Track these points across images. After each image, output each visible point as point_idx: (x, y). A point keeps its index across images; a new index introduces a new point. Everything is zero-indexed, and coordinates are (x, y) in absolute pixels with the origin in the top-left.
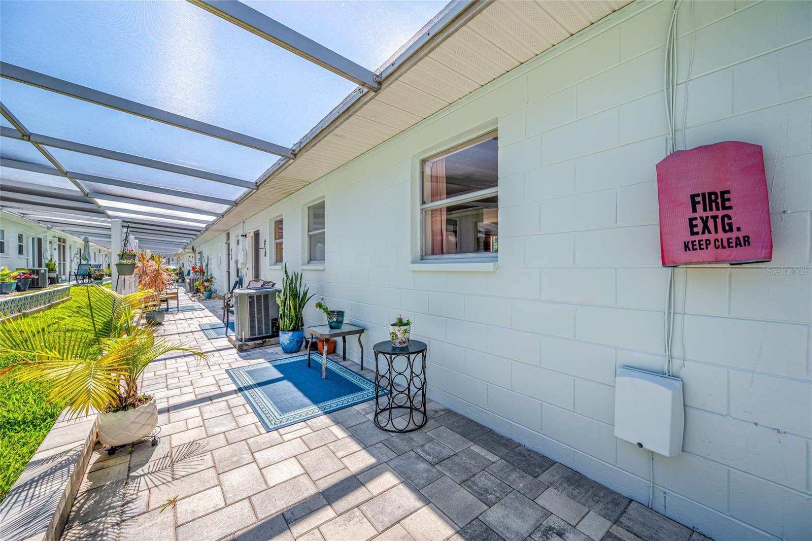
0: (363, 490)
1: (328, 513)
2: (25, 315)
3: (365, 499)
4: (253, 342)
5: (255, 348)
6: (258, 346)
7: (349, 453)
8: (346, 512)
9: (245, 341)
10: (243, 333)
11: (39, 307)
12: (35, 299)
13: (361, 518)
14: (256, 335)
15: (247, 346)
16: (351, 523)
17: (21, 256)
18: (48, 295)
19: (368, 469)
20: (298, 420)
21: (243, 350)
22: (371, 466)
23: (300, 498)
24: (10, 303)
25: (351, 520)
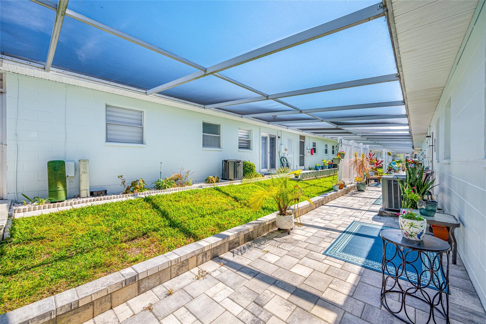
0: (312, 305)
1: (286, 295)
2: (316, 178)
3: (304, 308)
4: (390, 212)
5: (391, 216)
6: (394, 216)
7: (337, 290)
8: (291, 302)
9: (385, 210)
10: (384, 204)
11: (324, 176)
12: (322, 172)
13: (290, 310)
14: (393, 208)
15: (386, 214)
16: (286, 307)
17: (333, 155)
18: (328, 171)
19: (331, 303)
20: (343, 259)
21: (382, 215)
22: (334, 303)
23: (290, 282)
24: (311, 173)
25: (286, 306)
